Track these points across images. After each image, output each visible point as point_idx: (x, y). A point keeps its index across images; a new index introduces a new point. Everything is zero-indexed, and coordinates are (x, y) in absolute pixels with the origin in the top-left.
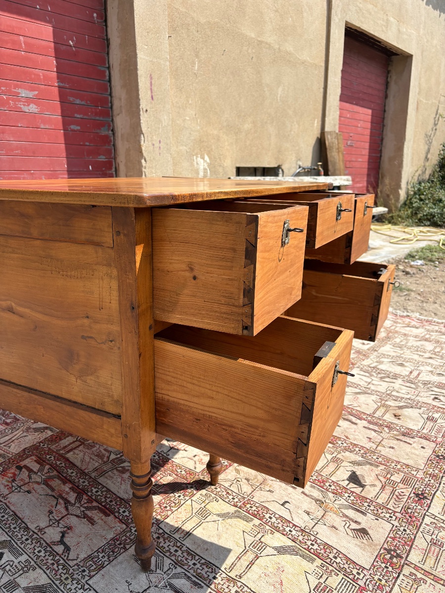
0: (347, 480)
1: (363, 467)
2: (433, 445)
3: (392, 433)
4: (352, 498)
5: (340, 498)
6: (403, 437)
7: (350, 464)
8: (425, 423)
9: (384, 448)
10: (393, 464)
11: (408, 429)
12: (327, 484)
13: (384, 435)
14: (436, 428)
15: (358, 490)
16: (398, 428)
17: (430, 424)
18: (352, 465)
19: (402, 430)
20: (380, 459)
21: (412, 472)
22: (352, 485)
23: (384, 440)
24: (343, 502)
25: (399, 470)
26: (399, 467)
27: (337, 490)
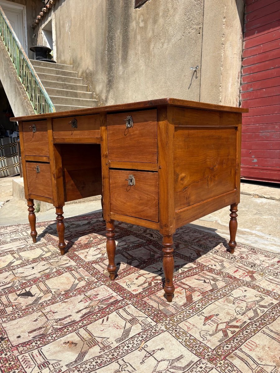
0: (29, 292)
1: (33, 301)
2: (15, 344)
3: (51, 328)
4: (16, 289)
5: (19, 284)
6: (42, 333)
7: (39, 296)
8: (44, 357)
9: (38, 315)
10: (21, 314)
11: (48, 343)
12: (32, 282)
13: (51, 322)
14: (32, 362)
15: (18, 293)
16: (54, 336)
17: (40, 360)
18: (38, 297)
19: (50, 338)
20: (31, 310)
21: (5, 319)
22: (24, 291)
23: (46, 320)
24: (17, 284)
25: (14, 314)
26: (16, 315)
27: (25, 285)
